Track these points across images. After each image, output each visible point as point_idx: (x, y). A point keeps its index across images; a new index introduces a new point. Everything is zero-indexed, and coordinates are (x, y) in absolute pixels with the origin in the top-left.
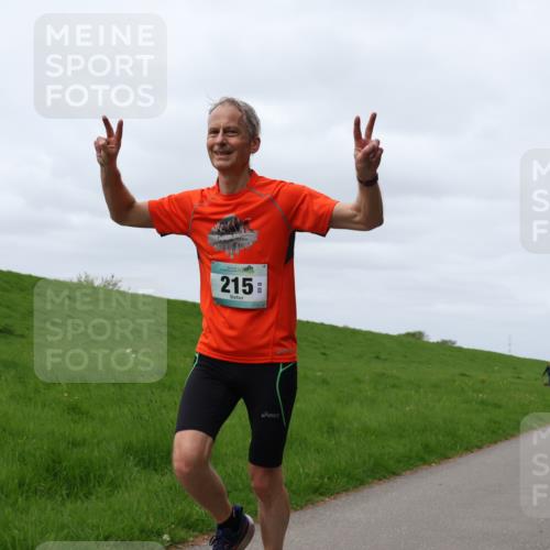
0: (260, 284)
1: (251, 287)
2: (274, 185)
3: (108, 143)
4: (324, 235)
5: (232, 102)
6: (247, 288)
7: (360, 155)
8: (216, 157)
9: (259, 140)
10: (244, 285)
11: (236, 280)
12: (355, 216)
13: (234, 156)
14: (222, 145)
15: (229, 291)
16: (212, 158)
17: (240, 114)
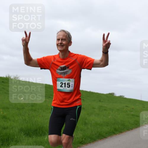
0: (72, 85)
1: (69, 85)
2: (76, 55)
3: (26, 39)
4: (91, 70)
5: (64, 31)
6: (68, 86)
7: (104, 45)
8: (59, 47)
9: (71, 42)
10: (68, 85)
11: (65, 84)
12: (100, 63)
13: (64, 47)
14: (61, 44)
15: (62, 87)
16: (57, 47)
17: (66, 34)
